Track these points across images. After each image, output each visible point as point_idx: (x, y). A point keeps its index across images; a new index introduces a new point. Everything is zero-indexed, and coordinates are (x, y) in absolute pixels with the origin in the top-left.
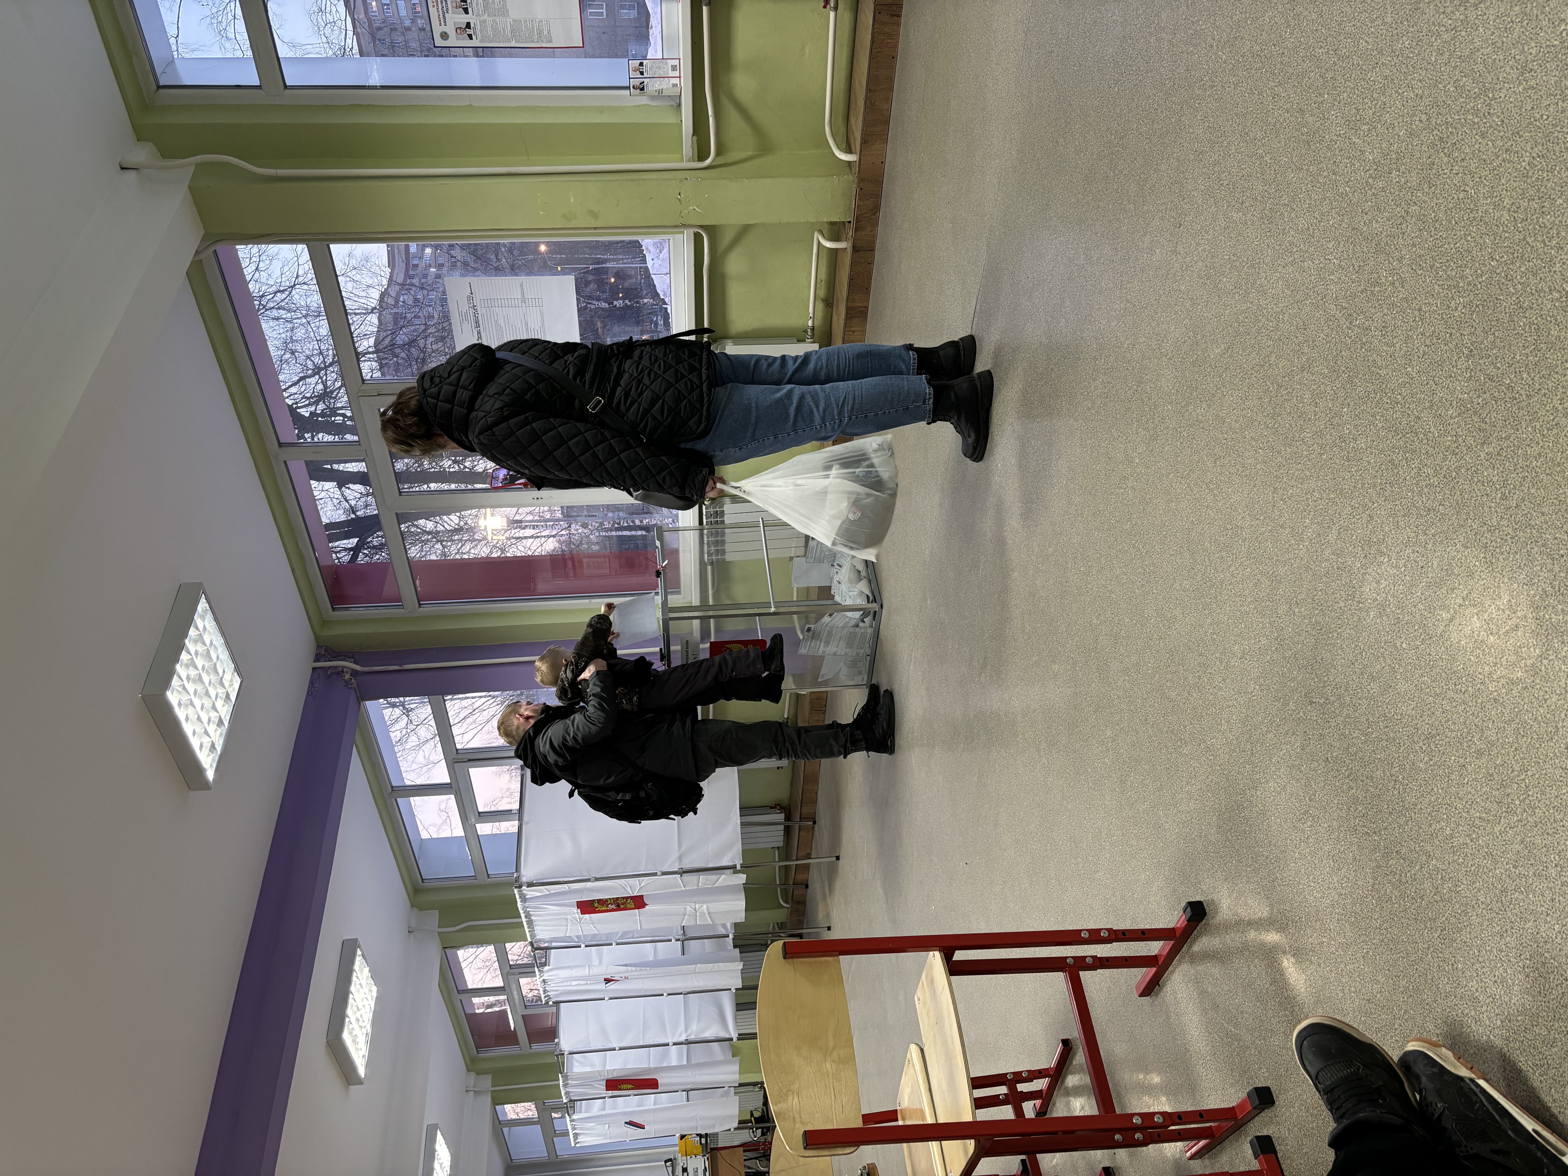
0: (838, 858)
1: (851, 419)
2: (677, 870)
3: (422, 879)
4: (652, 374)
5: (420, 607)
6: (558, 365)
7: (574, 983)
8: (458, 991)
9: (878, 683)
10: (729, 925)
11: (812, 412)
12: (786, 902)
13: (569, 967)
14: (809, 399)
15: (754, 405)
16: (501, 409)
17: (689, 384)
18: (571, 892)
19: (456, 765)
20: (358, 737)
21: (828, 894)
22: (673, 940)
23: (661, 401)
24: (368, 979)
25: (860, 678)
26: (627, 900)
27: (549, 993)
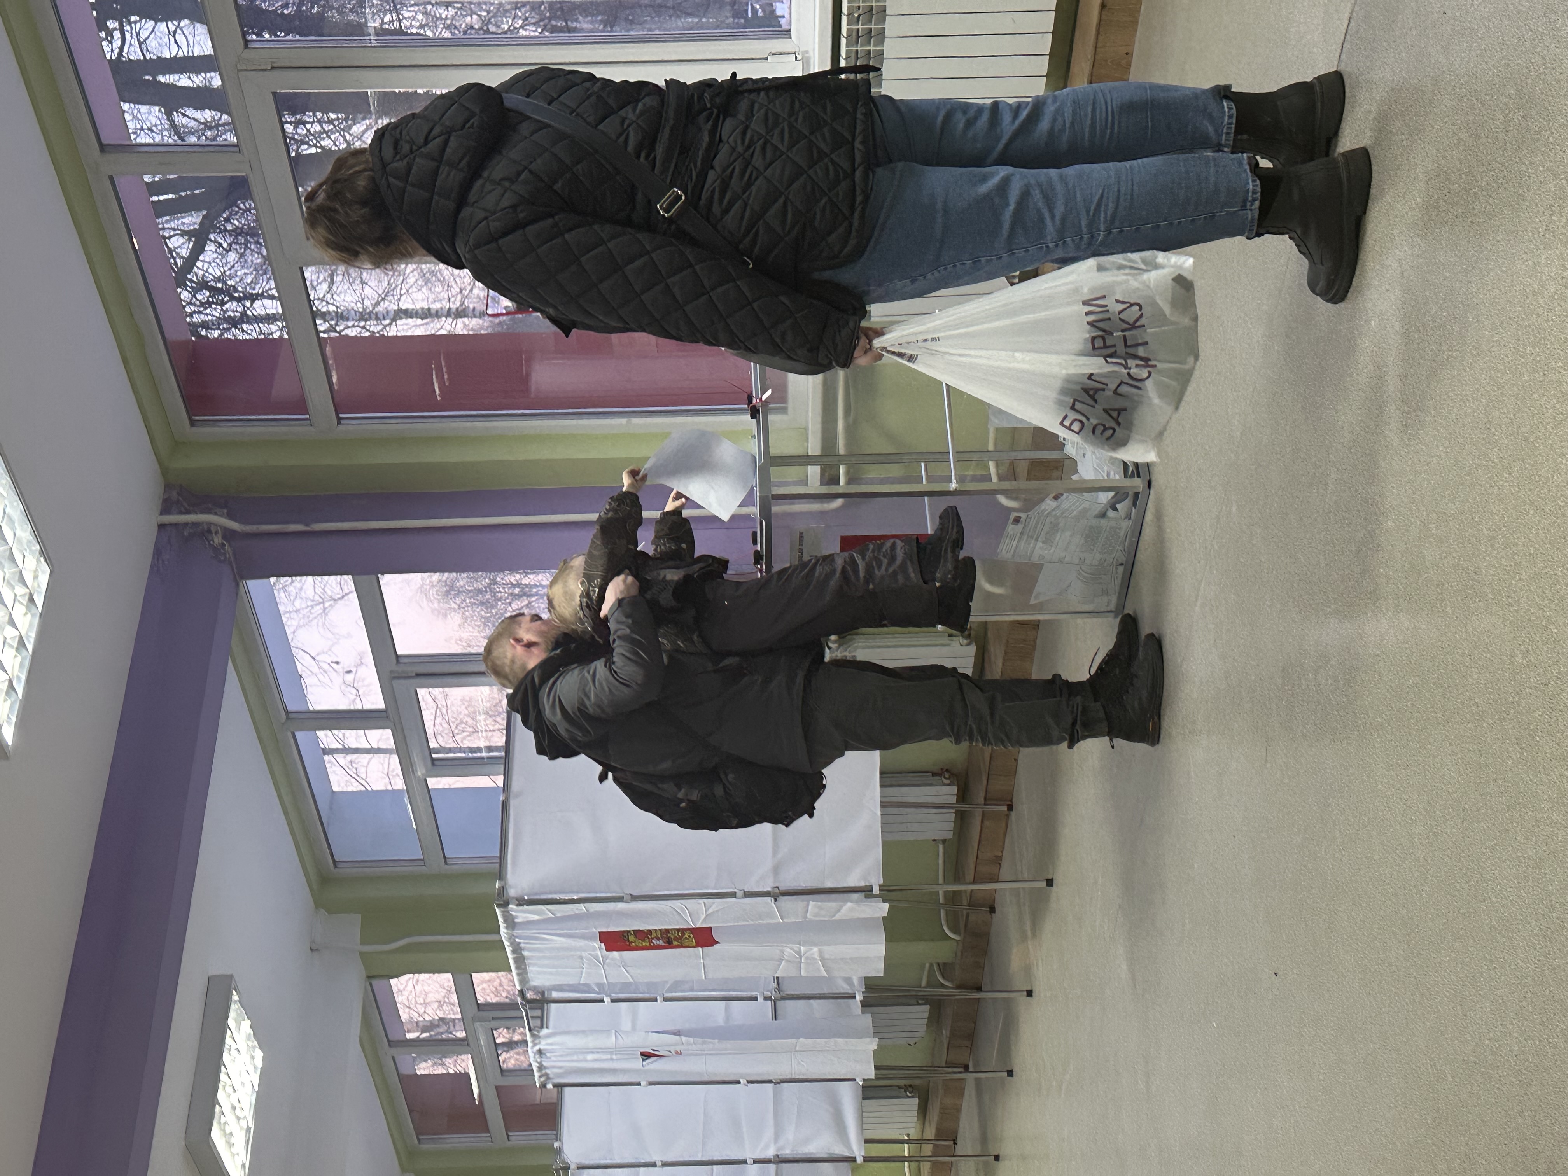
0: (1050, 883)
1: (1110, 233)
2: (769, 889)
3: (334, 861)
4: (769, 148)
5: (339, 423)
6: (610, 126)
7: (590, 1057)
8: (389, 1041)
9: (1135, 612)
10: (856, 981)
11: (1042, 220)
12: (955, 930)
13: (583, 1032)
14: (1037, 195)
15: (939, 206)
16: (514, 207)
17: (831, 168)
18: (589, 916)
19: (396, 683)
20: (235, 641)
21: (1029, 933)
22: (760, 999)
23: (781, 201)
24: (248, 1039)
25: (1105, 599)
26: (683, 934)
27: (548, 1071)
